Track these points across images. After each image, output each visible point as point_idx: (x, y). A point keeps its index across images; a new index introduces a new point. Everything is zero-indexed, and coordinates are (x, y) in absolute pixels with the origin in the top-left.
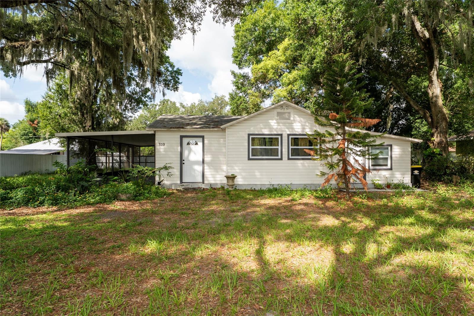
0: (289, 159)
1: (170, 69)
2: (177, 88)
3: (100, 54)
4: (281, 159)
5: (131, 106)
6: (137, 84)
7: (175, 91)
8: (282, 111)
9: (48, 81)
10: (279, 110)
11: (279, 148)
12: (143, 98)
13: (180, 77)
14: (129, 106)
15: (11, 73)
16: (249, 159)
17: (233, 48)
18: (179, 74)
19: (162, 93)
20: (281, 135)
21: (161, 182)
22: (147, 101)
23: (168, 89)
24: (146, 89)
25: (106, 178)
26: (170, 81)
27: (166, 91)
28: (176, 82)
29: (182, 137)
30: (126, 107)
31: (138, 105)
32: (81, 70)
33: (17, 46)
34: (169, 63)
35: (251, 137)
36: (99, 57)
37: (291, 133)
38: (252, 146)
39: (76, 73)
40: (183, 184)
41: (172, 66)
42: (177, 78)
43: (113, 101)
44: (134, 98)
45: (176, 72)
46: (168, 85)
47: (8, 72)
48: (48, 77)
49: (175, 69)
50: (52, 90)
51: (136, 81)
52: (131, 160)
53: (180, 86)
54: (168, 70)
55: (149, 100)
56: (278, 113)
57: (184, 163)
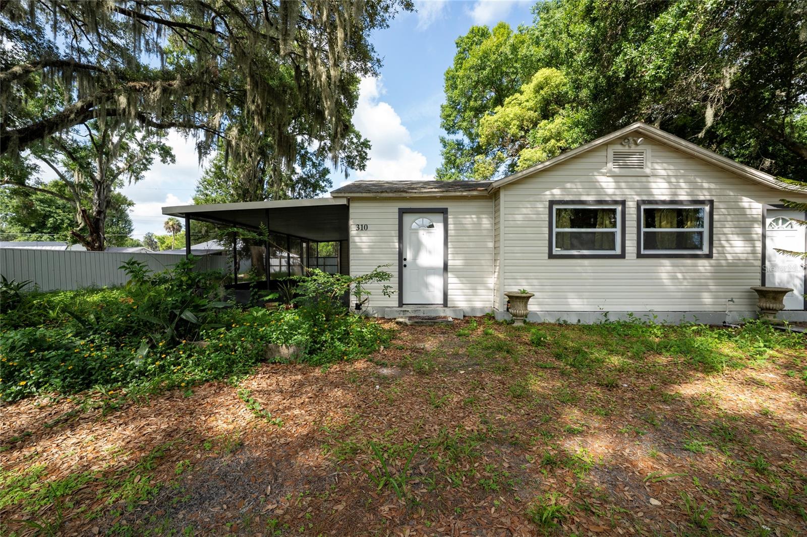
0: (639, 256)
1: (355, 140)
2: (364, 166)
3: (259, 102)
4: (622, 256)
5: (305, 192)
6: (314, 165)
7: (361, 170)
8: (625, 149)
9: (200, 158)
10: (619, 148)
11: (618, 230)
12: (321, 182)
13: (367, 151)
14: (302, 192)
15: (169, 159)
16: (551, 256)
17: (442, 106)
18: (366, 147)
19: (344, 173)
20: (623, 203)
21: (361, 304)
22: (325, 186)
23: (353, 168)
24: (324, 169)
25: (256, 293)
26: (355, 158)
27: (350, 171)
28: (363, 158)
29: (402, 212)
30: (299, 194)
31: (314, 191)
32: (240, 139)
33: (138, 87)
34: (354, 132)
35: (555, 207)
36: (258, 106)
37: (645, 198)
38: (557, 227)
39: (233, 143)
40: (404, 308)
41: (358, 136)
42: (364, 152)
43: (283, 184)
44: (309, 183)
45: (363, 144)
46: (353, 164)
47: (166, 156)
48: (200, 153)
49: (362, 140)
50: (210, 173)
51: (312, 161)
52: (305, 263)
53: (367, 163)
54: (353, 143)
55: (328, 185)
56: (615, 154)
57: (405, 266)
